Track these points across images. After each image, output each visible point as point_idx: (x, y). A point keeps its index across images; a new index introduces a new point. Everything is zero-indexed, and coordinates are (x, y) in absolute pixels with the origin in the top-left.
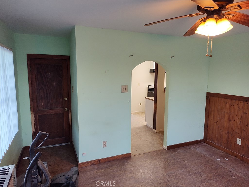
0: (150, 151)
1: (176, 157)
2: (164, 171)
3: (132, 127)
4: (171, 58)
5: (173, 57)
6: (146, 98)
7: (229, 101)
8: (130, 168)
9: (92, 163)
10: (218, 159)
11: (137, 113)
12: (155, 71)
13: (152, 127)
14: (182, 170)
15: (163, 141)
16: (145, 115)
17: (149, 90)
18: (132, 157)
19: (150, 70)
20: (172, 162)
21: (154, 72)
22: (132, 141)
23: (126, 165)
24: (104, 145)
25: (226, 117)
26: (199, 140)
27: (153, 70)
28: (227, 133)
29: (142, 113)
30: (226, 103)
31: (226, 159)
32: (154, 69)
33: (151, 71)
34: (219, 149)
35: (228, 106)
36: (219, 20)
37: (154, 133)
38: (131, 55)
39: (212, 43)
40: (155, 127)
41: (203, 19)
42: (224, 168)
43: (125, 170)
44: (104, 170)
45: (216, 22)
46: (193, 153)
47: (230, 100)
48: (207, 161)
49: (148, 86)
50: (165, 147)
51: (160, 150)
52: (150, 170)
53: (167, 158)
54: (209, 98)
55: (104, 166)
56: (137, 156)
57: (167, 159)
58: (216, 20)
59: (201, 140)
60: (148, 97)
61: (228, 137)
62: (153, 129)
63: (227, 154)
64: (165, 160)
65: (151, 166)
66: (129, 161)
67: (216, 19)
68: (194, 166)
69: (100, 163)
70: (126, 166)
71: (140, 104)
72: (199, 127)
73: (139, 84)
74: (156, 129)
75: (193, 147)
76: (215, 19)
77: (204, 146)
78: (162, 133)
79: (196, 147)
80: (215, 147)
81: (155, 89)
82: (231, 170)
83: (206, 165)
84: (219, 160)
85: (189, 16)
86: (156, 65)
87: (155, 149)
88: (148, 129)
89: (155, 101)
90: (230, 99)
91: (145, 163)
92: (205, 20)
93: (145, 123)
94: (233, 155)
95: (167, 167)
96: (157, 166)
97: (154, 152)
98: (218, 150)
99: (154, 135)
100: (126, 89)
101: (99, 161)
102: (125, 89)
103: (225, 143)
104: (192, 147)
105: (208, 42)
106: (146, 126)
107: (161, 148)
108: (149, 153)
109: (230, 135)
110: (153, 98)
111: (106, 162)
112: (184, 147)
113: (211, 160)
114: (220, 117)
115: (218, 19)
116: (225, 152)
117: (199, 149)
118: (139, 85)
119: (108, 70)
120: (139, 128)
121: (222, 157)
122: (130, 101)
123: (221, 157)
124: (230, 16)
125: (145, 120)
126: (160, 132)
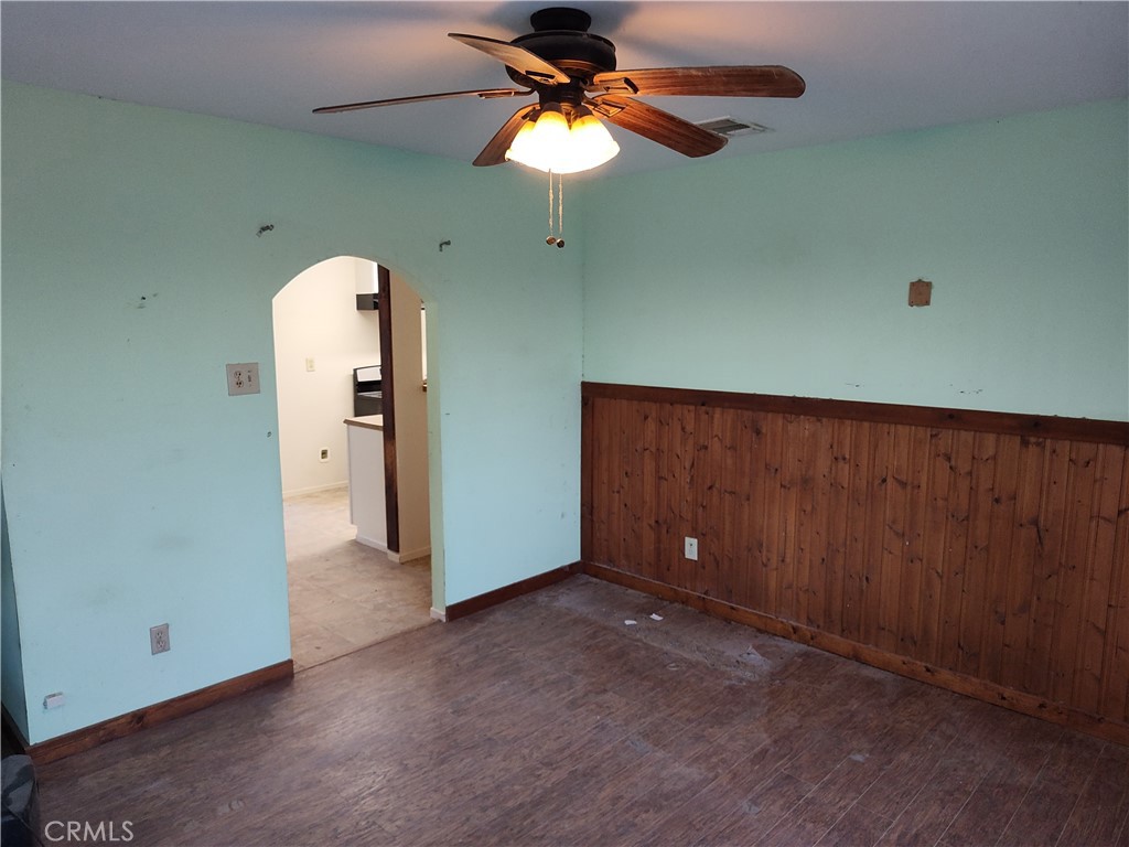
0: (379, 637)
1: (483, 640)
2: (437, 699)
3: (290, 557)
4: (441, 246)
5: (448, 243)
6: (346, 421)
7: (653, 409)
8: (292, 718)
9: (101, 736)
10: (628, 622)
11: (309, 496)
12: (378, 304)
13: (383, 543)
14: (505, 682)
15: (429, 593)
16: (348, 502)
17: (361, 387)
18: (296, 677)
19: (359, 297)
20: (467, 661)
21: (376, 307)
22: (292, 613)
23: (273, 713)
24: (160, 640)
25: (649, 466)
26: (565, 567)
27: (372, 300)
28: (653, 523)
29: (335, 492)
30: (646, 418)
31: (654, 616)
32: (375, 295)
33: (363, 302)
34: (632, 588)
35: (651, 425)
36: (579, 120)
37: (393, 566)
38: (264, 229)
39: (561, 197)
40: (393, 543)
41: (530, 108)
42: (647, 647)
43: (273, 731)
44: (164, 752)
45: (570, 127)
46: (543, 615)
47: (658, 405)
48: (594, 636)
49: (355, 370)
50: (438, 611)
51: (422, 628)
52: (379, 709)
53: (451, 650)
54: (590, 403)
55: (163, 736)
56: (322, 668)
57: (447, 656)
58: (569, 121)
59: (571, 566)
60: (356, 415)
61: (658, 541)
62: (389, 552)
63: (660, 600)
64: (441, 660)
65: (384, 693)
66: (286, 695)
67: (568, 114)
68: (549, 659)
69: (143, 728)
70: (273, 717)
71: (324, 453)
72: (563, 516)
73: (311, 361)
74: (397, 551)
75: (544, 594)
76: (563, 117)
77: (582, 585)
78: (422, 564)
79: (554, 594)
80: (621, 584)
81: (385, 384)
82: (667, 648)
83: (588, 648)
84: (634, 622)
85: (481, 95)
86: (384, 275)
87: (400, 628)
88: (364, 554)
89: (389, 431)
90: (655, 402)
91: (358, 687)
92: (533, 117)
93: (351, 533)
94: (676, 598)
95: (448, 682)
96: (408, 689)
97: (395, 637)
98: (630, 591)
99: (390, 576)
100: (249, 379)
101: (140, 721)
102: (244, 378)
103: (650, 564)
104: (542, 597)
105: (551, 195)
106: (357, 546)
107: (425, 620)
108: (373, 649)
109: (664, 531)
110: (378, 420)
111: (173, 718)
112: (513, 600)
113: (605, 628)
114: (629, 470)
115: (575, 118)
116: (652, 594)
117: (567, 600)
118: (310, 366)
119: (155, 295)
120: (326, 557)
121: (642, 611)
122: (272, 434)
123: (637, 612)
124: (613, 111)
125: (349, 518)
126: (416, 560)
